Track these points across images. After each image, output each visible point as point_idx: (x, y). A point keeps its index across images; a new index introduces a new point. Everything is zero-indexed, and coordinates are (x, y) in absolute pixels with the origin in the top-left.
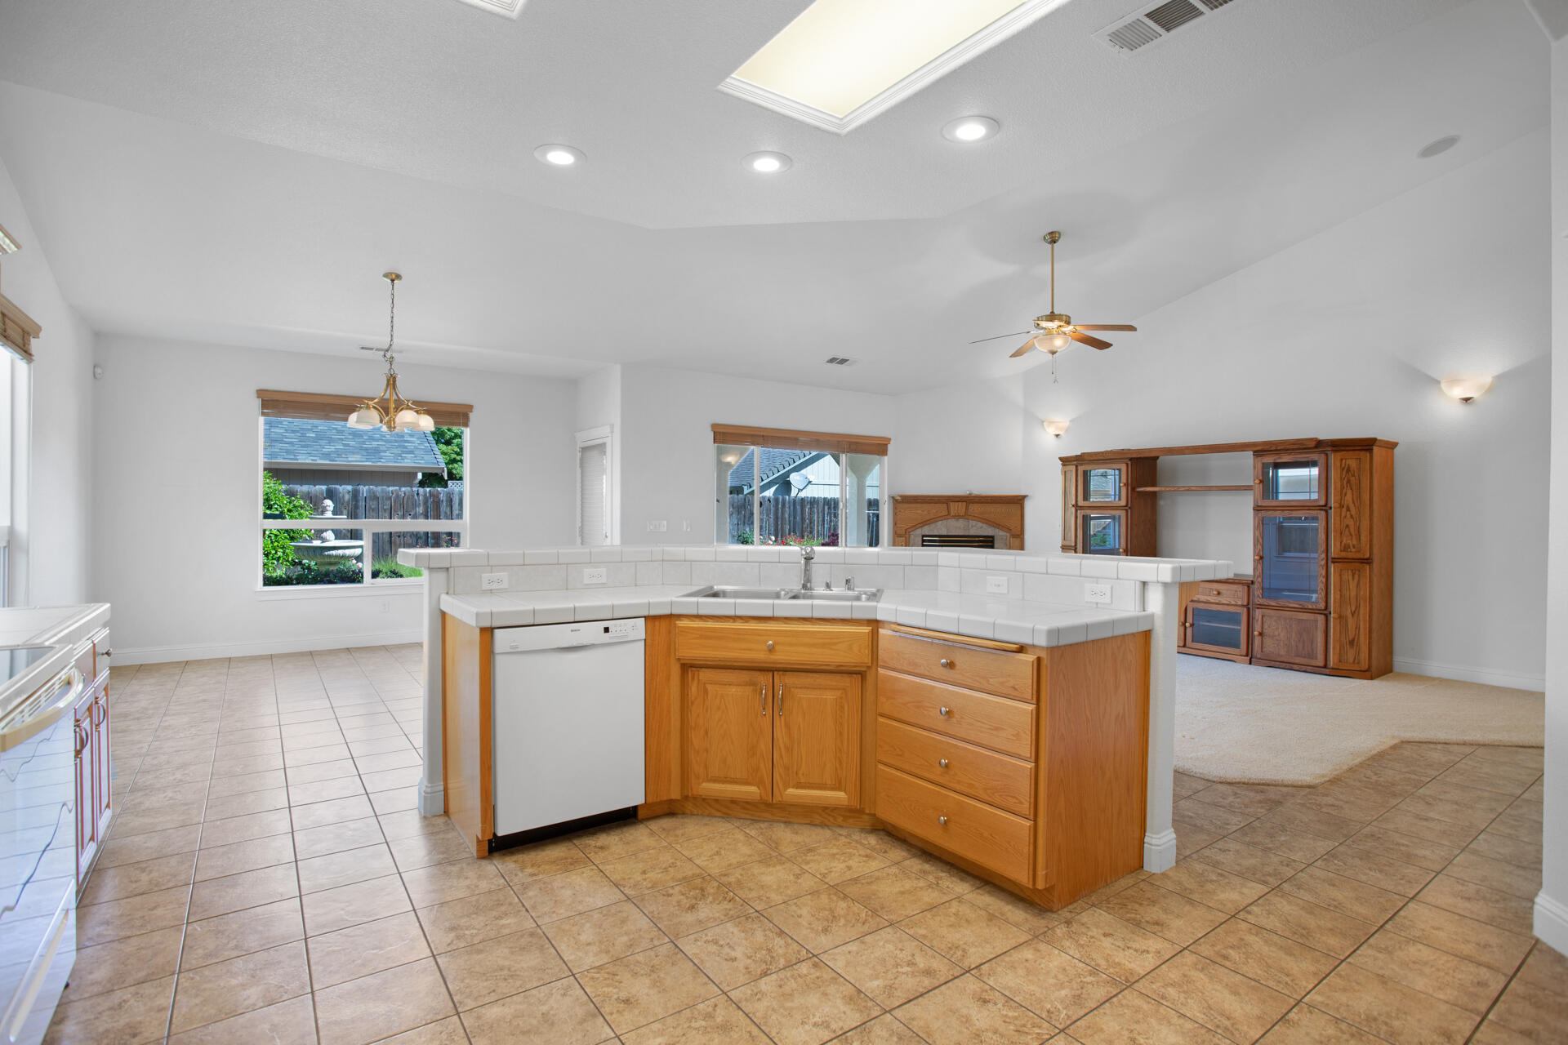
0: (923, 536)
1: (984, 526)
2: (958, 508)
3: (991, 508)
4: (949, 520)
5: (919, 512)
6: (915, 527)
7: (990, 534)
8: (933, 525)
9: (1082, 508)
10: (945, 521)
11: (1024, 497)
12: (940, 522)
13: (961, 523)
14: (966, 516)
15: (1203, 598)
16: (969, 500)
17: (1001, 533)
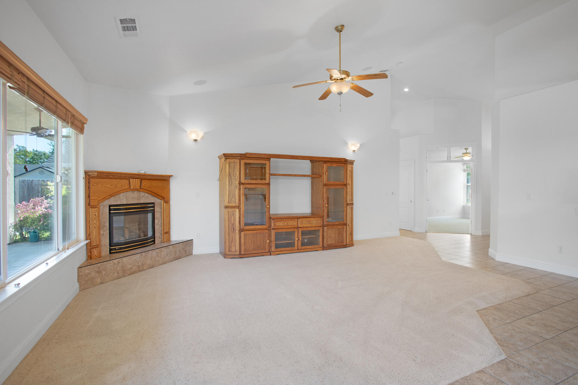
0: (110, 206)
1: (149, 196)
2: (135, 183)
3: (154, 183)
4: (128, 193)
5: (109, 186)
6: (105, 199)
7: (152, 202)
8: (118, 196)
9: (243, 184)
10: (125, 193)
11: (170, 176)
12: (122, 194)
13: (136, 194)
14: (141, 189)
15: (305, 226)
16: (142, 178)
17: (159, 201)
